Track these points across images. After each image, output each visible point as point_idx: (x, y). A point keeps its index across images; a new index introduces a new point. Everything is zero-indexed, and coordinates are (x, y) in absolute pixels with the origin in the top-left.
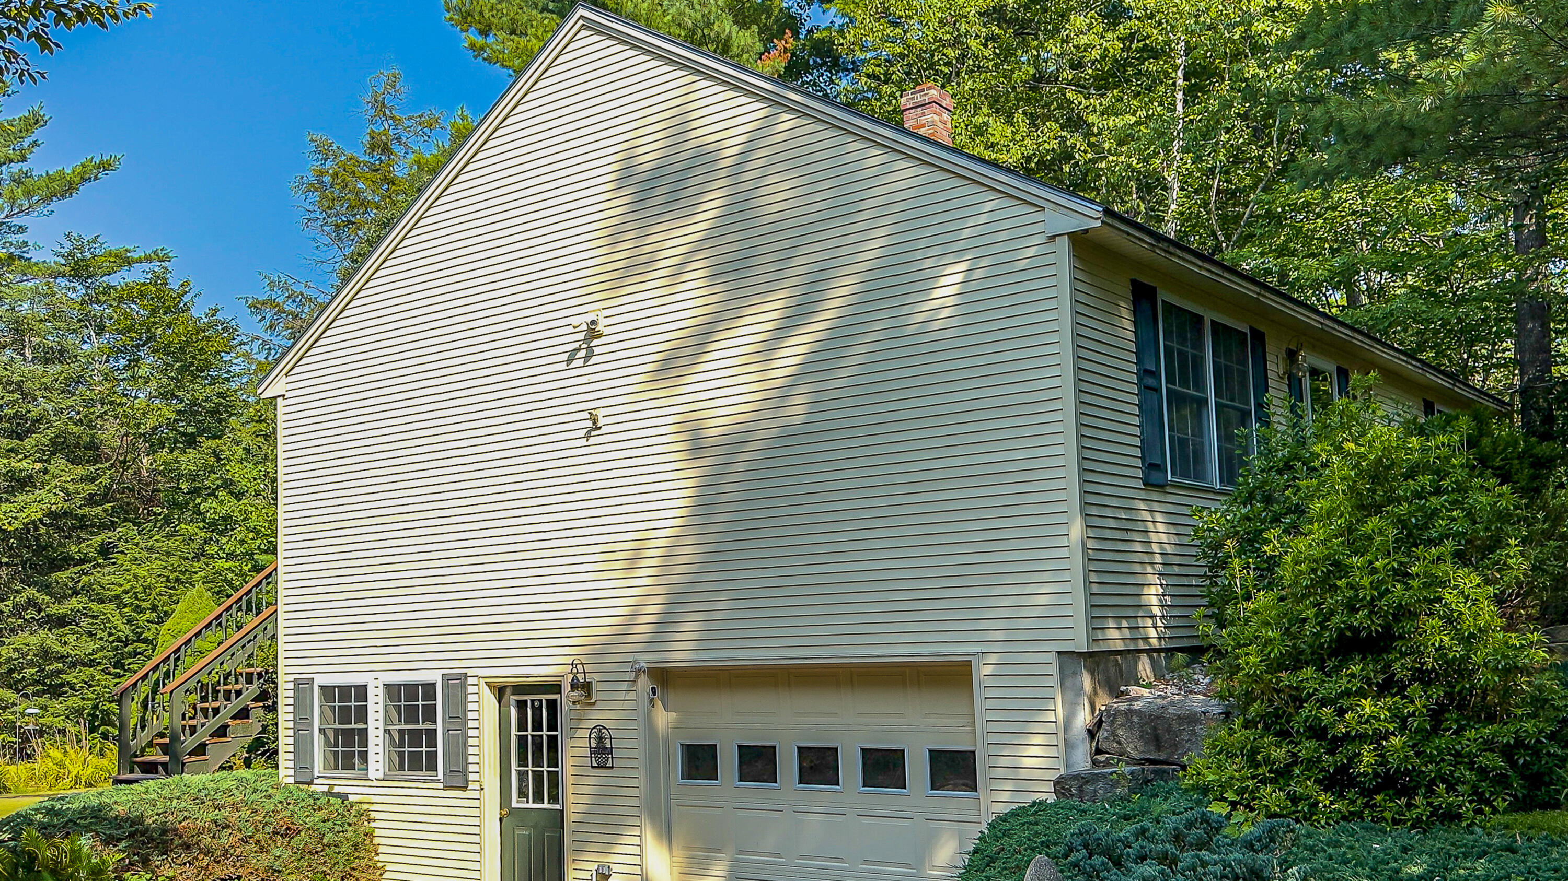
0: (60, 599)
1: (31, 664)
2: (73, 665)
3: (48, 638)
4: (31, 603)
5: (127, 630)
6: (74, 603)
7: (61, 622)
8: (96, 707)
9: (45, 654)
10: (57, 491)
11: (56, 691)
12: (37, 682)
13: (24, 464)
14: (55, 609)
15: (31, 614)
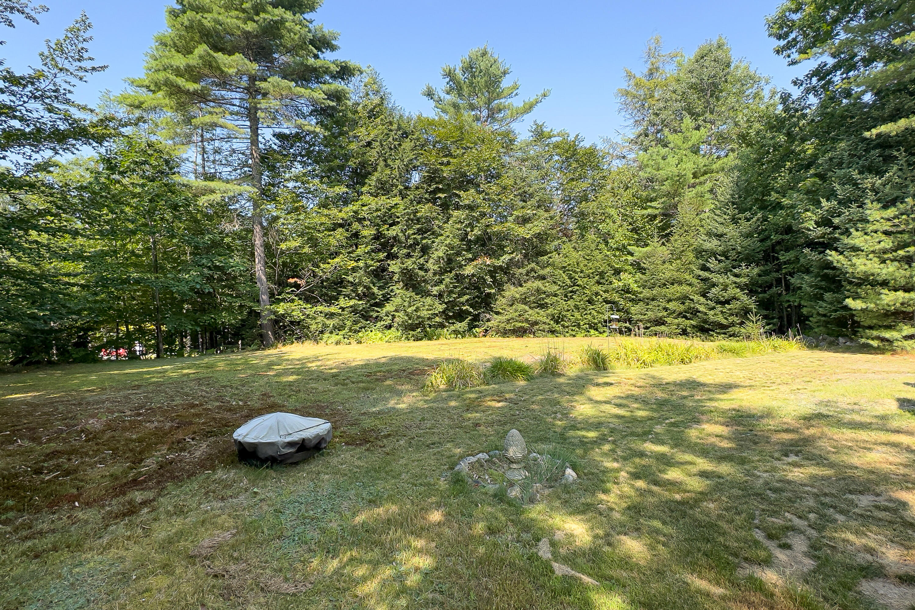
0: (543, 268)
1: (532, 295)
2: (548, 296)
3: (538, 284)
4: (532, 270)
5: (569, 282)
6: (548, 269)
7: (543, 278)
8: (560, 314)
9: (538, 290)
10: (543, 221)
11: (543, 306)
12: (534, 302)
13: (528, 212)
14: (541, 272)
15: (533, 274)
